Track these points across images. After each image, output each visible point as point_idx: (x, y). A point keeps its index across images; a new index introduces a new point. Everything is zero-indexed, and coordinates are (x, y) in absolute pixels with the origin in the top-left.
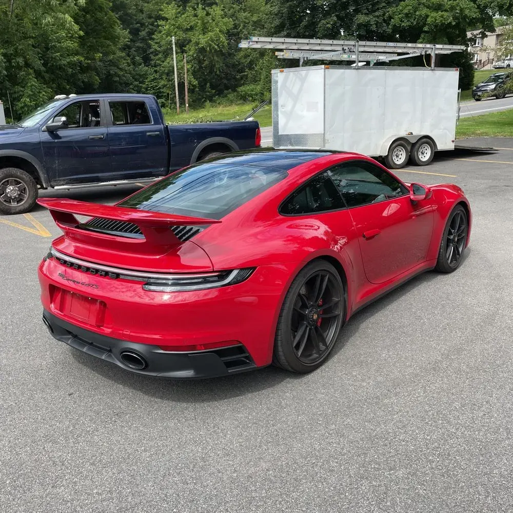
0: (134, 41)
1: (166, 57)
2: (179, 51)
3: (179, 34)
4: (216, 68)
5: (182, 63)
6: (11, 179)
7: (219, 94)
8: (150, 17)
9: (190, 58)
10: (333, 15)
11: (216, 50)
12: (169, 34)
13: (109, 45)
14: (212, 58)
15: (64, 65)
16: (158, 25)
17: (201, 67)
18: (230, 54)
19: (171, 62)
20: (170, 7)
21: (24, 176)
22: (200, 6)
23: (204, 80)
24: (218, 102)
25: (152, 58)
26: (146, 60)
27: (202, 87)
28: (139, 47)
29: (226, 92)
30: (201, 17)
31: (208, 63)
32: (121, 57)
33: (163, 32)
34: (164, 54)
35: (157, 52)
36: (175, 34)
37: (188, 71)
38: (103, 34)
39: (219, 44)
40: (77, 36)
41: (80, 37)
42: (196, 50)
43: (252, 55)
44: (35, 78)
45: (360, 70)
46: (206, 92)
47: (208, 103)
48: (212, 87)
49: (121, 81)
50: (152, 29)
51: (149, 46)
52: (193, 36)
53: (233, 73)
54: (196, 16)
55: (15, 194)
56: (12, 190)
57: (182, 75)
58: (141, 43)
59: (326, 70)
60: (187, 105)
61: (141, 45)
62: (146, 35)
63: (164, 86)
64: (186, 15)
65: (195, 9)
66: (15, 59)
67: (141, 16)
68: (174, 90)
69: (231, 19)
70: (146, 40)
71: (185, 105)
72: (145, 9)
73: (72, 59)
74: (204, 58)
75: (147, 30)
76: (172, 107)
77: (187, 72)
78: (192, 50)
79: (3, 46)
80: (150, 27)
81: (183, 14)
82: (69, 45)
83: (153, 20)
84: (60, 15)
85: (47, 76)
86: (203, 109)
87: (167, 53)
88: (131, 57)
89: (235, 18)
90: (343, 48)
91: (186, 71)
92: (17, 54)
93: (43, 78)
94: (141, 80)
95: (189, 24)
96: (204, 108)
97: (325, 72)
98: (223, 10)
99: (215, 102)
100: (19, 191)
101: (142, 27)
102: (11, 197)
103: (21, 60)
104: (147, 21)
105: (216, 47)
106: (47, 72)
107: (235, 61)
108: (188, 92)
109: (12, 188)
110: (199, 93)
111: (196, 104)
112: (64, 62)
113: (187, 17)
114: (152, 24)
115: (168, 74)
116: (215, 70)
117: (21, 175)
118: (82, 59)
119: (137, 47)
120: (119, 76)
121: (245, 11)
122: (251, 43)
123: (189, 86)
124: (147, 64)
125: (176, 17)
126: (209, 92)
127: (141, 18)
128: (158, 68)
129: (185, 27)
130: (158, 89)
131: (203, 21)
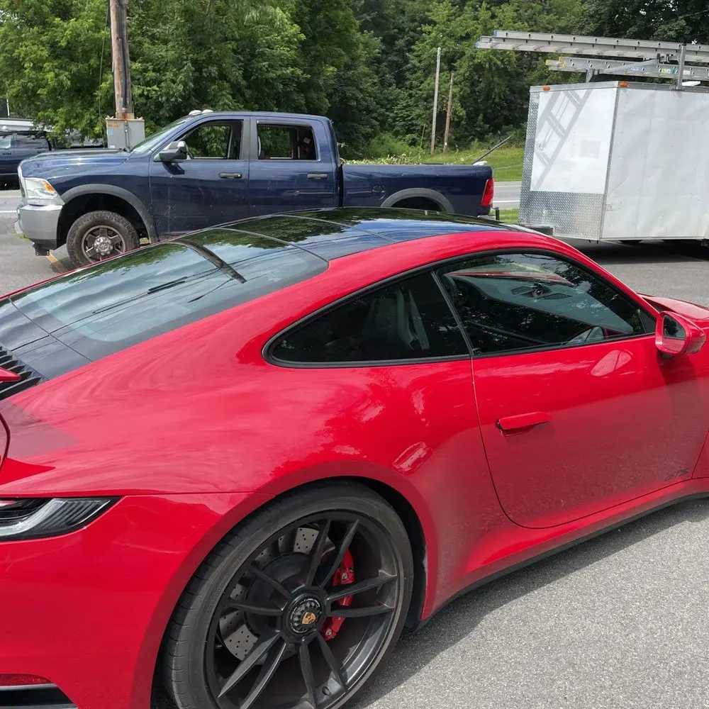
0: (387, 54)
1: (426, 76)
2: (445, 67)
3: (449, 44)
4: (495, 93)
5: (447, 85)
6: (102, 226)
7: (494, 132)
8: (413, 21)
9: (460, 78)
10: (681, 17)
11: (498, 68)
12: (434, 45)
13: (340, 55)
14: (491, 79)
15: (272, 79)
16: (421, 30)
17: (473, 92)
18: (518, 74)
19: (433, 83)
20: (441, 6)
21: (121, 225)
22: (484, 5)
23: (475, 109)
24: (491, 142)
25: (408, 77)
26: (400, 80)
27: (471, 118)
28: (393, 62)
29: (504, 127)
30: (484, 20)
31: (484, 86)
32: (366, 75)
33: (428, 41)
34: (424, 71)
35: (416, 69)
36: (444, 44)
37: (454, 96)
38: (338, 40)
39: (503, 59)
40: (296, 40)
41: (301, 42)
42: (469, 66)
43: (551, 76)
44: (231, 95)
45: (683, 93)
46: (476, 126)
47: (476, 143)
48: (486, 120)
49: (359, 106)
50: (413, 37)
51: (406, 61)
52: (468, 47)
53: (519, 101)
54: (476, 18)
55: (106, 250)
56: (103, 243)
57: (445, 101)
58: (396, 56)
59: (621, 91)
60: (446, 144)
61: (395, 59)
62: (404, 45)
63: (419, 116)
64: (462, 18)
65: (476, 10)
66: (207, 68)
67: (401, 19)
68: (431, 122)
69: (526, 24)
70: (403, 51)
71: (443, 144)
72: (407, 9)
73: (284, 72)
74: (479, 78)
75: (406, 38)
76: (426, 145)
77: (453, 98)
78: (463, 67)
79: (194, 49)
80: (411, 33)
81: (459, 16)
82: (283, 52)
83: (416, 24)
84: (270, 9)
85: (248, 93)
86: (467, 151)
87: (429, 70)
88: (380, 75)
89: (533, 23)
90: (659, 55)
91: (450, 96)
92: (210, 60)
93: (243, 95)
94: (389, 106)
95: (464, 30)
96: (469, 149)
97: (618, 92)
98: (517, 11)
99: (487, 141)
100: (111, 244)
101: (399, 33)
102: (99, 253)
103: (214, 70)
104: (408, 25)
105: (499, 63)
106: (249, 87)
107: (525, 83)
108: (450, 126)
109: (102, 241)
110: (466, 128)
111: (460, 143)
112: (272, 75)
113: (464, 20)
114: (414, 31)
115: (426, 100)
116: (493, 96)
117: (117, 223)
118: (299, 72)
119: (390, 61)
120: (357, 99)
121: (549, 12)
122: (494, 41)
123: (453, 118)
124: (400, 85)
125: (448, 20)
126: (480, 126)
127: (401, 21)
128: (413, 92)
129: (459, 35)
130: (410, 120)
131: (486, 26)
